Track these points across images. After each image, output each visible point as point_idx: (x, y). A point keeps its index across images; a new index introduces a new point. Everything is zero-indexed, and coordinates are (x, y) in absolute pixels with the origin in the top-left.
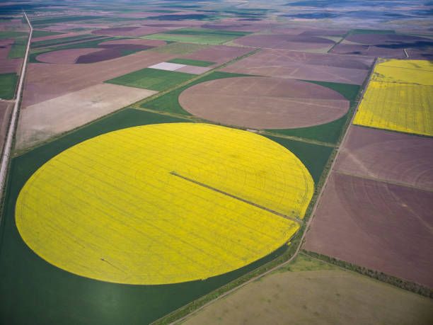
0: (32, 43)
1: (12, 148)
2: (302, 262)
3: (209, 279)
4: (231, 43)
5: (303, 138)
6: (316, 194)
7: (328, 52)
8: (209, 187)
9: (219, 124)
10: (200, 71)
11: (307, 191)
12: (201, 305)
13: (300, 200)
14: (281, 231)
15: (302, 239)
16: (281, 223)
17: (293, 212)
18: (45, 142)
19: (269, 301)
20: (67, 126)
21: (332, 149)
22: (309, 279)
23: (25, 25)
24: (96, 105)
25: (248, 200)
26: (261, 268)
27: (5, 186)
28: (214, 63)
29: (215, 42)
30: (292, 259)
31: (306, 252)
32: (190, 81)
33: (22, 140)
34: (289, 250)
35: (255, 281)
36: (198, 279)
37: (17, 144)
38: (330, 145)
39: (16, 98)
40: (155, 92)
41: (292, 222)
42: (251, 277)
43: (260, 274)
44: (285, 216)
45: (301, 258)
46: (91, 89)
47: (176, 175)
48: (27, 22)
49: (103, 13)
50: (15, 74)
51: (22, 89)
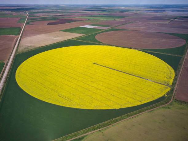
0: (28, 19)
1: (16, 51)
2: (176, 105)
3: (120, 109)
4: (119, 20)
5: (163, 52)
6: (176, 75)
7: (169, 23)
8: (115, 70)
9: (117, 46)
10: (105, 28)
11: (171, 73)
12: (117, 121)
13: (168, 77)
14: (160, 90)
15: (173, 94)
16: (159, 87)
17: (165, 82)
18: (32, 50)
19: (160, 123)
20: (42, 44)
21: (181, 57)
22: (183, 114)
23: (26, 14)
24: (56, 38)
25: (137, 76)
26: (151, 106)
27: (12, 64)
28: (111, 26)
29: (110, 19)
30: (169, 103)
31: (177, 100)
32: (100, 32)
33: (21, 49)
34: (166, 99)
35: (149, 112)
36: (114, 108)
37: (19, 50)
38: (179, 56)
39: (20, 35)
40: (83, 35)
41: (165, 86)
42: (146, 110)
43: (151, 109)
44: (161, 84)
45: (175, 103)
46: (53, 33)
47: (96, 64)
48: (26, 13)
49: (58, 10)
50: (20, 28)
51: (23, 32)
